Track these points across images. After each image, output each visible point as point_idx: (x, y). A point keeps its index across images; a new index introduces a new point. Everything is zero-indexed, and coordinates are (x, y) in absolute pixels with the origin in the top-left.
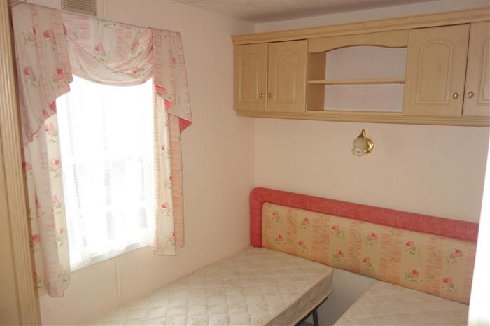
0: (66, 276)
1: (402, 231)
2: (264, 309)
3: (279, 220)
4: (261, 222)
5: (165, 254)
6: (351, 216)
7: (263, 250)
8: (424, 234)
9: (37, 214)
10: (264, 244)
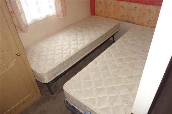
0: (27, 26)
1: (147, 5)
2: (96, 35)
3: (101, 4)
4: (94, 5)
5: (60, 18)
6: (129, 1)
7: (95, 16)
8: (155, 6)
9: (10, 3)
10: (96, 14)
